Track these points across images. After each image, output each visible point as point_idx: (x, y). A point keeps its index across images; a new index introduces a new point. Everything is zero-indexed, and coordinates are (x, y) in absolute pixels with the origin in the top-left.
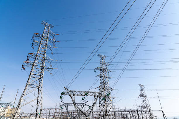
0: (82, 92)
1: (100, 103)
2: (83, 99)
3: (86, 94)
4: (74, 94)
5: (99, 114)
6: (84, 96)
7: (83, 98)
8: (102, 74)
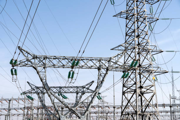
0: (65, 58)
1: (124, 86)
2: (71, 75)
3: (75, 63)
4: (44, 64)
5: (122, 113)
6: (72, 67)
7: (70, 73)
8: (131, 8)
